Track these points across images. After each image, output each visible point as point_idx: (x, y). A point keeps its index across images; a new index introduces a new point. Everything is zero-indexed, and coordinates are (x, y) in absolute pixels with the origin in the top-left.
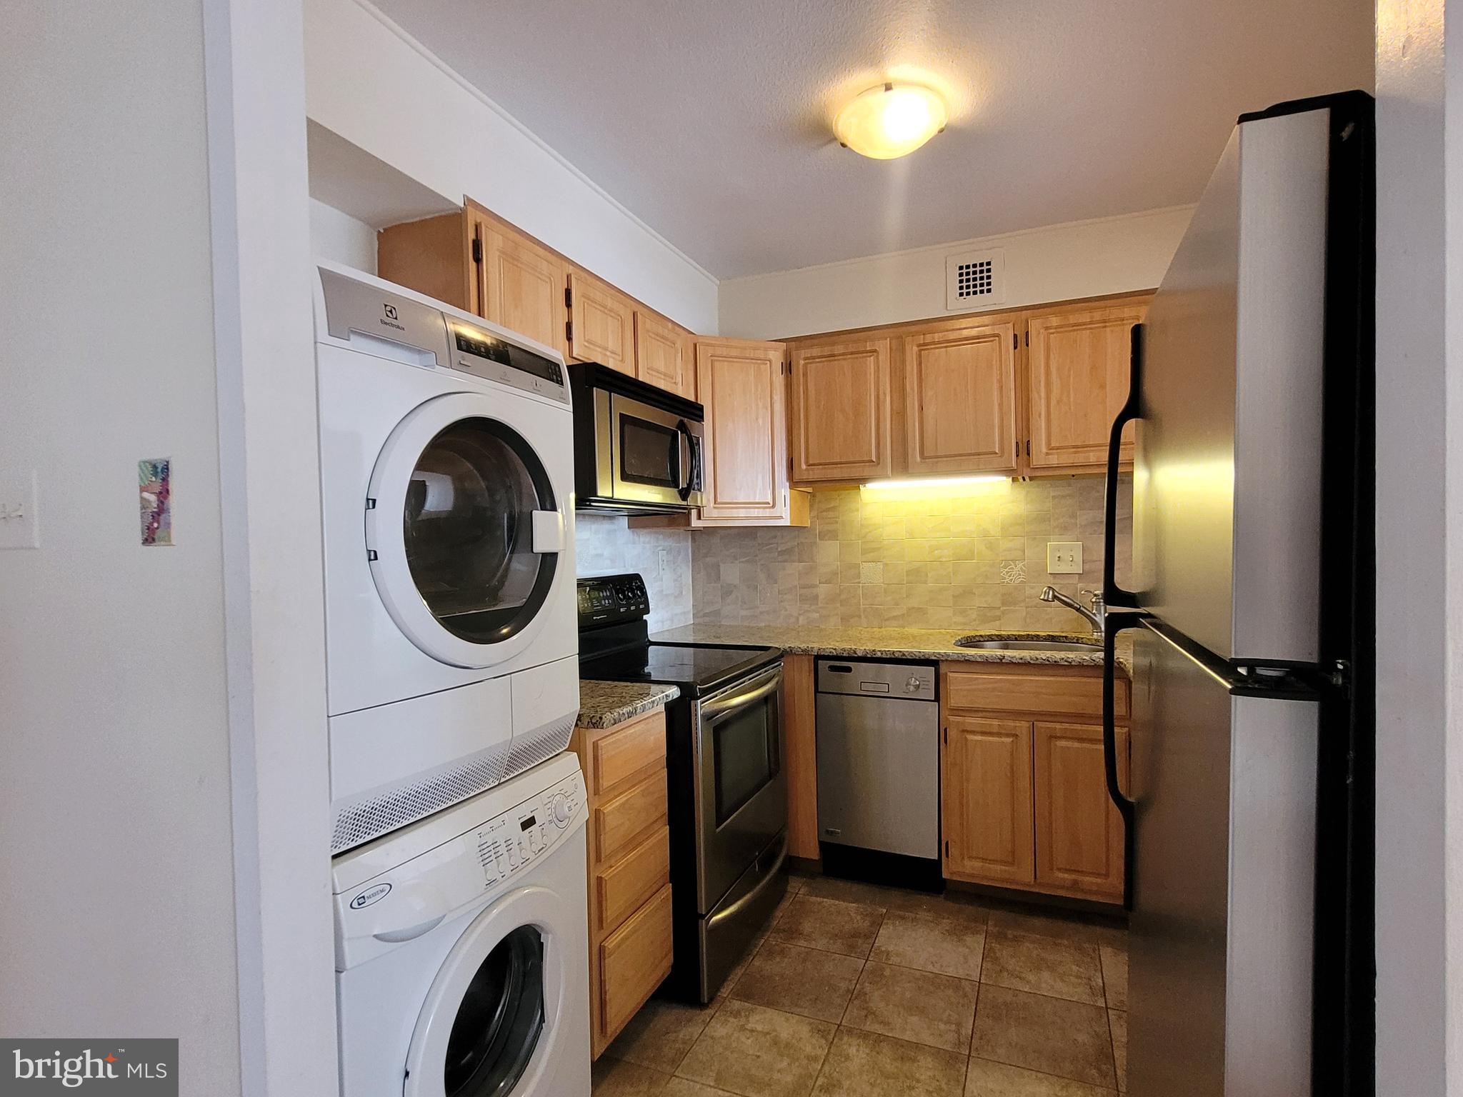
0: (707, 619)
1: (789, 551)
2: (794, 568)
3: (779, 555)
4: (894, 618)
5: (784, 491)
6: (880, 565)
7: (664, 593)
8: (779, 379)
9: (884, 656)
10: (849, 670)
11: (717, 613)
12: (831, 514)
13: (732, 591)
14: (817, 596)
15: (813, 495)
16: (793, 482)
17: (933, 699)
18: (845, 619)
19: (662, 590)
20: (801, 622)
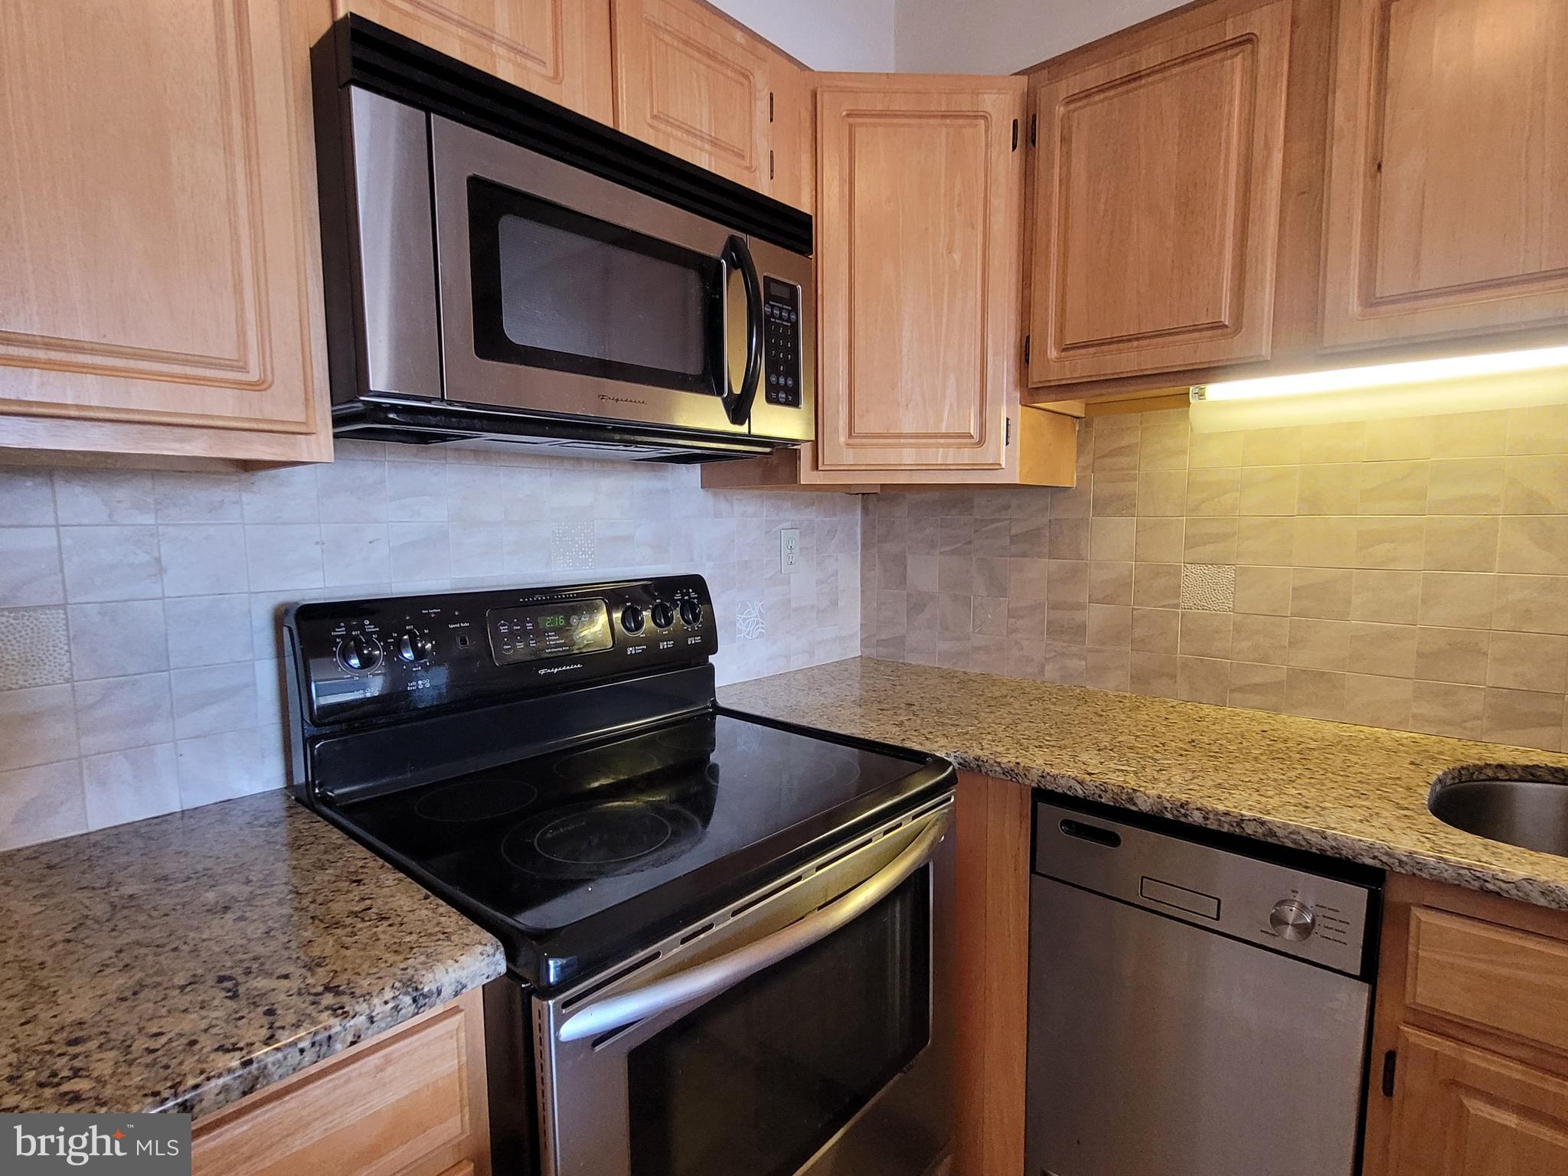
0: (883, 651)
1: (1032, 536)
2: (1038, 569)
3: (1011, 543)
4: (1256, 688)
5: (1007, 408)
6: (1229, 573)
7: (793, 605)
8: (1006, 162)
9: (1213, 825)
10: (1113, 840)
11: (899, 642)
12: (1123, 461)
13: (925, 605)
14: (1082, 627)
15: (1084, 423)
16: (1031, 391)
17: (1358, 974)
18: (1140, 679)
19: (789, 601)
20: (1048, 675)
